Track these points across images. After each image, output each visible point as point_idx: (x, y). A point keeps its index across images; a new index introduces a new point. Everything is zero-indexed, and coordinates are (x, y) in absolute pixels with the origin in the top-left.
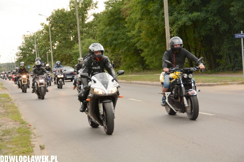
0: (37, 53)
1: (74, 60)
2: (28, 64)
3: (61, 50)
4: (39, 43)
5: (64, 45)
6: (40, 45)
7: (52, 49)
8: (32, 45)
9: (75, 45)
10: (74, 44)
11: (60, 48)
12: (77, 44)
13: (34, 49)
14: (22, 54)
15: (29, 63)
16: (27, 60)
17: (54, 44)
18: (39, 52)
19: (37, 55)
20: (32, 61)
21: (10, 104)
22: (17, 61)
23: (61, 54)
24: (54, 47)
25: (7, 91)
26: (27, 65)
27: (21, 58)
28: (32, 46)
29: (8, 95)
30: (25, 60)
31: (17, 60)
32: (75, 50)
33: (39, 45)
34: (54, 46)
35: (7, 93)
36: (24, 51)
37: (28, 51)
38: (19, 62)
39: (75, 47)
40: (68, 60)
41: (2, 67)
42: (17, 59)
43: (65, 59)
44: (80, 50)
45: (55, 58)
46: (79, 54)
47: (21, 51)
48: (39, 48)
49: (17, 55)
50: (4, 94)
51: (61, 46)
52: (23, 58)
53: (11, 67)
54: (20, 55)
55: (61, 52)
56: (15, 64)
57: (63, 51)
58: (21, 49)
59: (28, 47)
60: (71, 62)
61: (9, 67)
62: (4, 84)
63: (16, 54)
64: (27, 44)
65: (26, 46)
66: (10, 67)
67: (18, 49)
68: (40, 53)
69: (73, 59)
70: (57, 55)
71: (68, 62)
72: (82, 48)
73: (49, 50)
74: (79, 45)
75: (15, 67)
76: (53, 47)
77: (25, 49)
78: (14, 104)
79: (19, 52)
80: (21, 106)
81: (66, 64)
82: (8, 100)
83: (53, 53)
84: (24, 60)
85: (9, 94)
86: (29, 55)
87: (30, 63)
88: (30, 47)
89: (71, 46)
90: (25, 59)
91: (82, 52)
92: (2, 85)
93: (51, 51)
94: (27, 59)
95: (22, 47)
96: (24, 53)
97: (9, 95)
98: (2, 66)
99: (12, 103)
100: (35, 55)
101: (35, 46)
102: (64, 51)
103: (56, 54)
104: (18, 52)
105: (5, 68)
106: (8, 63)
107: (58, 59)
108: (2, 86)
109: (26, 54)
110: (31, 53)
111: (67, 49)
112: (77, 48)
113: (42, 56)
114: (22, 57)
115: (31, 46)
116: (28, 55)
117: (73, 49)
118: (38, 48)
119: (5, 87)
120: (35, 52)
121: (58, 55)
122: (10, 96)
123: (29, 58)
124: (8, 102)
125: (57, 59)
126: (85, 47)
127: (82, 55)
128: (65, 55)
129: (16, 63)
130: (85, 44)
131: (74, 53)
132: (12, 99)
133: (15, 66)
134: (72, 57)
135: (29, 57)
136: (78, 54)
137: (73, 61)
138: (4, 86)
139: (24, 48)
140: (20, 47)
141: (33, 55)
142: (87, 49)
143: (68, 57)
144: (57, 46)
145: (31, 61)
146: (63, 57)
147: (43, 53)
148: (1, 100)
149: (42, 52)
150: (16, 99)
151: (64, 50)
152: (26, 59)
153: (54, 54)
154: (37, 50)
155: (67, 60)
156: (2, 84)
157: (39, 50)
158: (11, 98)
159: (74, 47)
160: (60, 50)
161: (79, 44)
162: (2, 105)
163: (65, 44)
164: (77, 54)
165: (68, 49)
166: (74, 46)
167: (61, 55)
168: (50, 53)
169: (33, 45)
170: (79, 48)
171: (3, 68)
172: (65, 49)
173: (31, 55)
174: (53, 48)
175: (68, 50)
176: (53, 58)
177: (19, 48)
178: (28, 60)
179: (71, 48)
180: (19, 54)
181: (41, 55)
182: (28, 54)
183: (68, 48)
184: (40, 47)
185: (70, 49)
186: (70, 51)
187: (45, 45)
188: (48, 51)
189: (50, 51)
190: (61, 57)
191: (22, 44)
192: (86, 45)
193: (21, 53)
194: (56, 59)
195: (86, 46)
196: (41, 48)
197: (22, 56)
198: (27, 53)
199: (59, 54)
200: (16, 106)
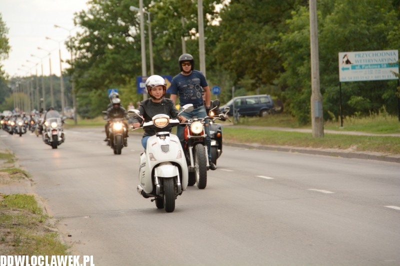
0: (147, 42)
1: (288, 73)
2: (111, 82)
3: (238, 30)
4: (153, 3)
5: (250, 9)
6: (160, 8)
7: (205, 26)
8: (127, 7)
9: (293, 12)
10: (291, 7)
11: (236, 22)
12: (302, 8)
13: (134, 25)
14: (88, 44)
15: (112, 77)
16: (108, 68)
17: (213, 8)
18: (154, 37)
19: (147, 48)
20: (127, 72)
21: (41, 234)
22: (70, 71)
23: (238, 48)
24: (213, 19)
25: (29, 183)
26: (107, 87)
27: (85, 57)
28: (130, 11)
29: (32, 198)
30: (101, 66)
31: (69, 66)
32: (293, 32)
33: (156, 10)
34: (212, 13)
35: (31, 193)
36: (96, 33)
37: (112, 31)
38: (75, 74)
39: (295, 18)
40: (264, 72)
41: (11, 91)
42: (68, 62)
43: (251, 65)
44: (312, 31)
45: (214, 63)
46: (308, 46)
47: (84, 31)
48: (155, 21)
49: (71, 47)
50: (17, 196)
51: (241, 14)
52: (93, 59)
53: (48, 92)
54: (80, 48)
55: (238, 40)
56: (62, 82)
57: (245, 35)
58: (84, 24)
59: (114, 17)
60: (276, 82)
61: (40, 92)
62: (17, 157)
63: (67, 43)
64: (108, 6)
65: (105, 13)
66: (44, 92)
67: (76, 24)
68: (157, 41)
69: (283, 70)
70: (221, 51)
71: (264, 80)
72: (321, 25)
73: (193, 31)
74: (311, 13)
75: (59, 91)
76: (209, 16)
77: (102, 22)
78: (53, 236)
79: (79, 35)
80: (79, 243)
81: (253, 85)
82: (35, 218)
83: (206, 41)
84: (97, 66)
85: (35, 194)
86: (117, 47)
87: (116, 80)
88: (121, 15)
89: (278, 16)
90: (100, 62)
91: (321, 40)
92: (12, 161)
93: (198, 35)
94: (108, 63)
95: (91, 17)
96: (98, 39)
97: (37, 198)
98: (13, 88)
99: (48, 231)
100: (139, 49)
101: (140, 13)
102: (249, 34)
103: (219, 46)
104: (74, 35)
105: (22, 95)
106: (35, 77)
107: (225, 65)
108: (11, 165)
109: (105, 43)
110: (124, 41)
111: (261, 28)
112: (300, 23)
113: (165, 54)
114: (89, 55)
115: (125, 13)
116: (110, 47)
117: (286, 30)
118: (152, 20)
119: (23, 169)
120: (137, 38)
121: (227, 52)
122: (41, 204)
123: (114, 59)
124: (32, 226)
125: (221, 64)
126: (332, 21)
127: (320, 53)
128: (253, 51)
129: (64, 75)
130: (336, 8)
131: (289, 44)
132: (47, 217)
133: (62, 89)
134: (279, 59)
135: (115, 56)
136: (301, 50)
137: (283, 75)
138: (17, 165)
139: (99, 19)
140: (82, 17)
141: (129, 46)
142: (341, 30)
143: (263, 57)
144: (221, 14)
145: (121, 72)
146: (244, 58)
147: (167, 41)
148: (8, 218)
149: (164, 38)
150: (63, 218)
151: (249, 30)
152: (104, 61)
153: (210, 44)
154: (146, 29)
155: (260, 72)
156: (10, 158)
157: (153, 29)
158: (44, 213)
159: (288, 21)
160: (235, 31)
161: (310, 7)
162: (9, 238)
163: (255, 7)
164: (301, 47)
165: (266, 27)
166: (290, 17)
167: (238, 52)
168: (196, 43)
169: (132, 8)
170: (308, 25)
171: (15, 97)
172: (255, 25)
173: (123, 48)
174: (206, 21)
175: (267, 32)
176: (206, 61)
177: (78, 20)
178: (112, 68)
179: (280, 21)
180: (77, 44)
181: (161, 47)
182: (111, 44)
183: (266, 23)
184: (160, 15)
185: (275, 27)
186: (274, 34)
187: (176, 9)
188: (190, 36)
189: (194, 34)
190: (239, 57)
191: (90, 6)
192: (337, 12)
193: (83, 41)
194: (217, 67)
195: (337, 17)
196: (163, 19)
197: (88, 49)
198: (107, 38)
199: (230, 47)
200: (63, 243)
